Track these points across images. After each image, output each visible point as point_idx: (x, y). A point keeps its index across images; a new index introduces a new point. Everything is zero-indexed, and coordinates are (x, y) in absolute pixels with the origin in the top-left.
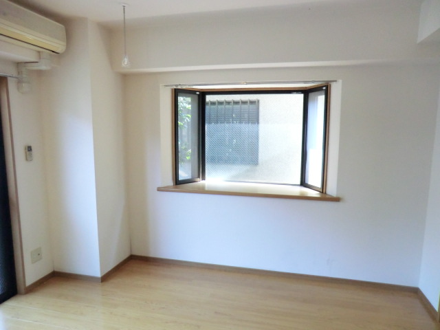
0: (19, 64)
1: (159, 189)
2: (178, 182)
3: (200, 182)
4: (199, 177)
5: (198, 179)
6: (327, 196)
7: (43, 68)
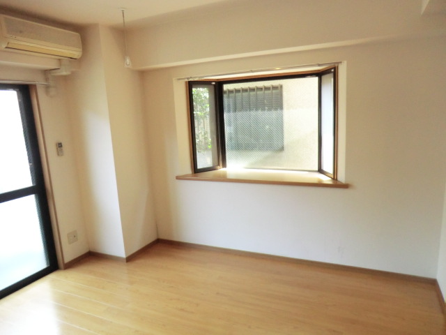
0: (46, 72)
1: (178, 178)
2: (196, 170)
3: (221, 170)
4: (219, 165)
5: (218, 167)
6: (338, 183)
7: (64, 73)
